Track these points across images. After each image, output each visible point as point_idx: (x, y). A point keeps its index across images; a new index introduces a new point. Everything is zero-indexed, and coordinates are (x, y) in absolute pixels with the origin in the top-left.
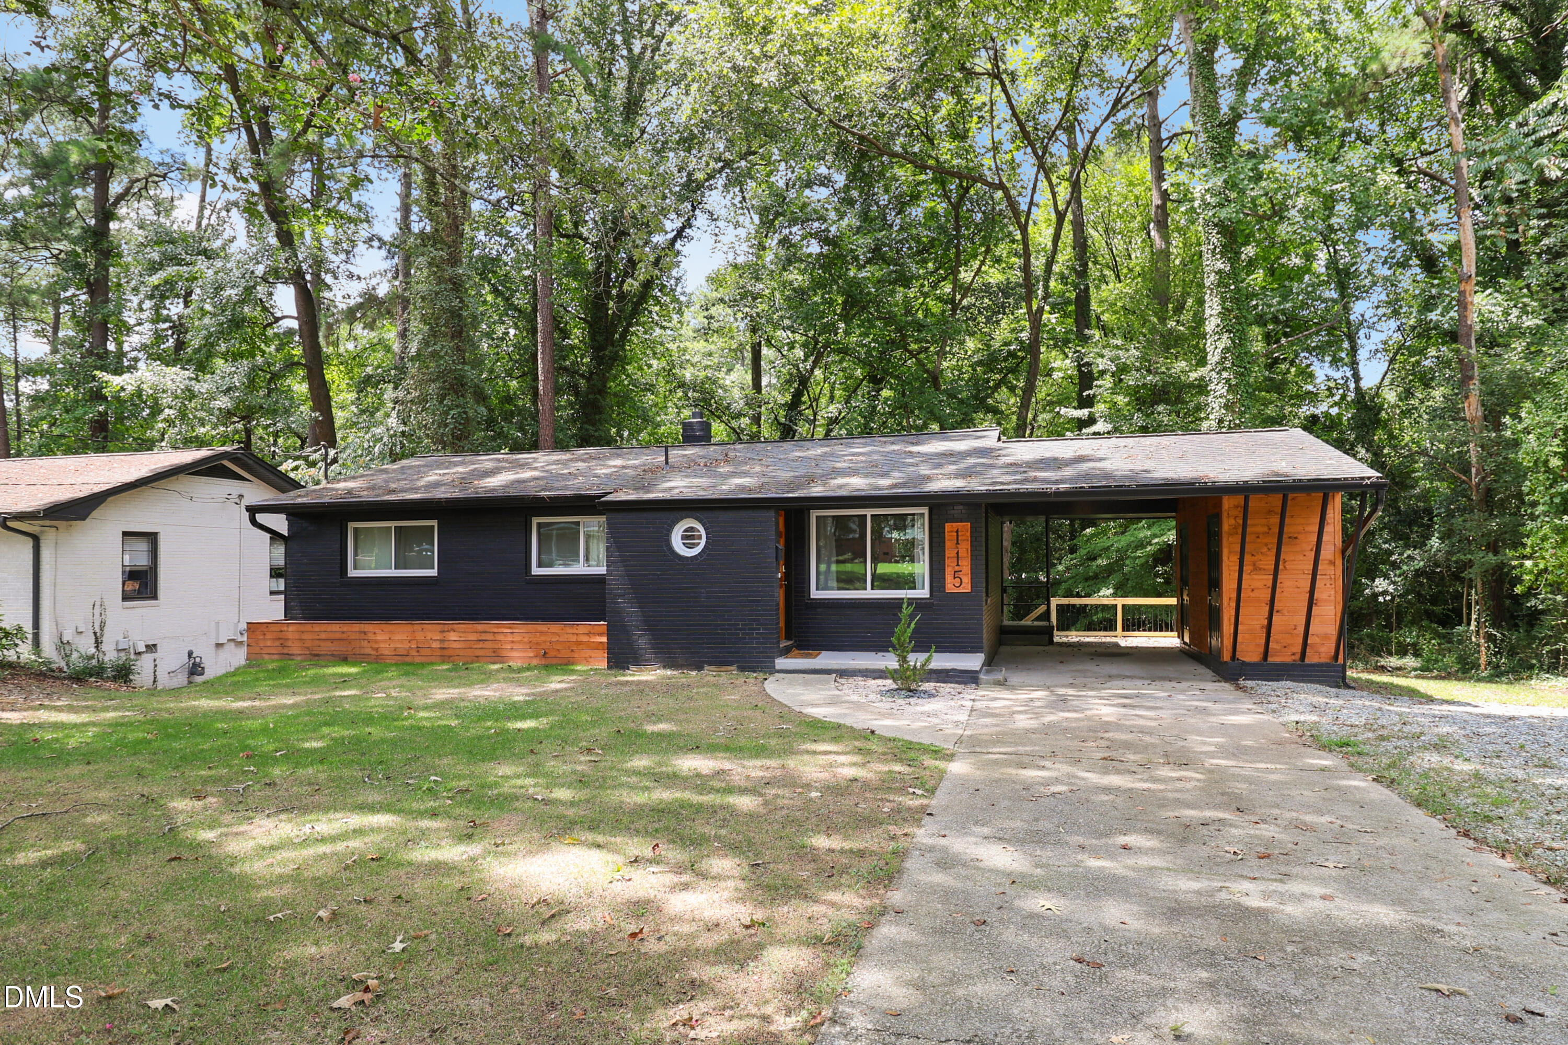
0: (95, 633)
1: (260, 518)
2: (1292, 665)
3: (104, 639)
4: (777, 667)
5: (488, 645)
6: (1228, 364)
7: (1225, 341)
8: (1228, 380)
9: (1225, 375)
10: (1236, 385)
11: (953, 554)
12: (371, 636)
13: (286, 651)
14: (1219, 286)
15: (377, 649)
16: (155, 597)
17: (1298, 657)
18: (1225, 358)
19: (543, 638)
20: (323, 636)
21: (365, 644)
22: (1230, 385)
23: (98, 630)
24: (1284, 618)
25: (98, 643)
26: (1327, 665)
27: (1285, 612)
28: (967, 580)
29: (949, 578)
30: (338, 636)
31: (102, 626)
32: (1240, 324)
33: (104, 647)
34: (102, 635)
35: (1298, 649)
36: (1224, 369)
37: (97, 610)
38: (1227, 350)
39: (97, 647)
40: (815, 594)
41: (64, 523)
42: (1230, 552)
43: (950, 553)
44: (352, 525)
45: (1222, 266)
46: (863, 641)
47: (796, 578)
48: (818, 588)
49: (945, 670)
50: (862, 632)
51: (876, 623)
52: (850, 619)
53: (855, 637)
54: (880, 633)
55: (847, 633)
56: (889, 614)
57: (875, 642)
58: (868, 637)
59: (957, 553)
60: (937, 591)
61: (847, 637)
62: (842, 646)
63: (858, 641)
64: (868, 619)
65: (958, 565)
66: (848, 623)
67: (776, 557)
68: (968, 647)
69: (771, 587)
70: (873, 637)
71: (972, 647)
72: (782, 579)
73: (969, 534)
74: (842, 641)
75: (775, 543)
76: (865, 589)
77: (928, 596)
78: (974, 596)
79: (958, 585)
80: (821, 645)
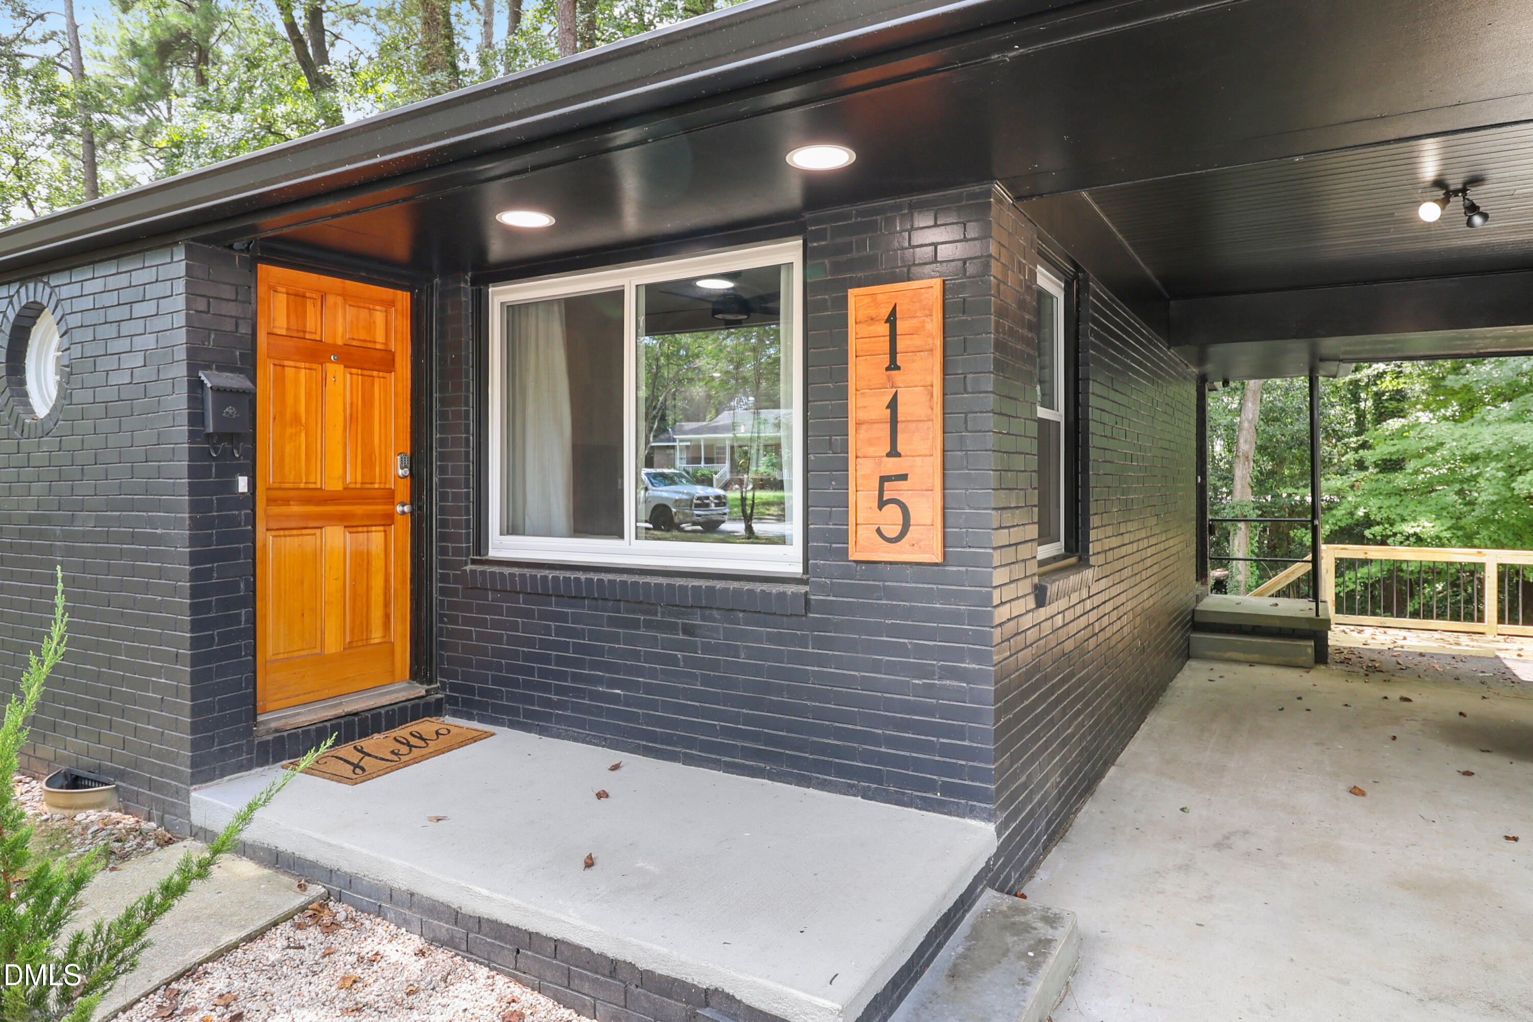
11: (878, 409)
28: (926, 511)
29: (862, 499)
40: (501, 546)
43: (865, 405)
46: (600, 711)
47: (443, 497)
48: (512, 528)
49: (683, 984)
50: (599, 681)
51: (636, 655)
52: (572, 633)
53: (579, 693)
54: (649, 689)
55: (562, 676)
56: (672, 628)
57: (633, 717)
58: (615, 699)
59: (893, 405)
60: (822, 553)
61: (561, 690)
62: (547, 717)
63: (588, 710)
64: (615, 638)
65: (894, 453)
66: (564, 647)
67: (196, 419)
68: (930, 786)
69: (178, 523)
70: (628, 701)
71: (948, 789)
72: (390, 497)
73: (934, 325)
74: (548, 703)
75: (193, 368)
76: (619, 534)
77: (797, 569)
78: (957, 580)
79: (892, 531)
80: (497, 709)
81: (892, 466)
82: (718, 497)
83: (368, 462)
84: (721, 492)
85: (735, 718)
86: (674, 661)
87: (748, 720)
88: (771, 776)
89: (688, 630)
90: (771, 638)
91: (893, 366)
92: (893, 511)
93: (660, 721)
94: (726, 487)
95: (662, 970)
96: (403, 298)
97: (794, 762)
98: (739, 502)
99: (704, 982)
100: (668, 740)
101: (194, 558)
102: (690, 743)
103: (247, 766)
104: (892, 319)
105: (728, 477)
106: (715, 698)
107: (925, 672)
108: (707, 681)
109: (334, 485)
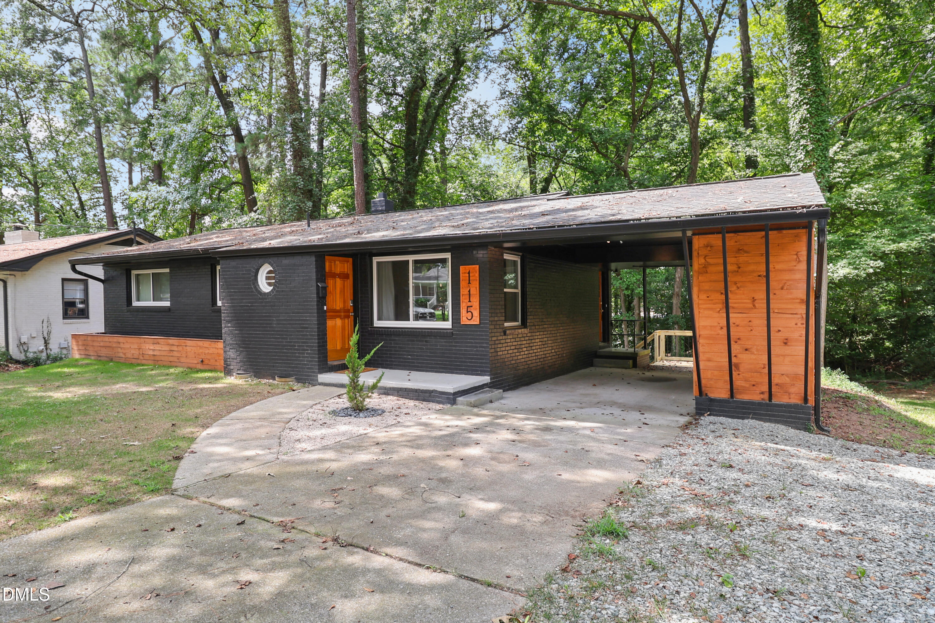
0: (44, 338)
1: (79, 268)
2: (760, 404)
3: (51, 341)
4: (320, 380)
5: (175, 354)
6: (805, 132)
7: (803, 112)
8: (805, 146)
9: (803, 142)
10: (813, 150)
11: (466, 292)
12: (122, 345)
13: (87, 353)
14: (797, 66)
15: (125, 354)
16: (88, 317)
17: (766, 396)
18: (803, 128)
19: (201, 351)
20: (102, 344)
21: (119, 350)
22: (807, 152)
23: (46, 336)
24: (753, 357)
25: (46, 343)
26: (796, 406)
27: (754, 350)
28: (476, 313)
29: (463, 311)
30: (108, 344)
31: (49, 333)
32: (818, 96)
33: (50, 346)
34: (49, 339)
35: (766, 388)
36: (803, 137)
37: (45, 324)
38: (804, 120)
39: (46, 346)
40: (377, 323)
41: (20, 273)
42: (699, 291)
43: (464, 291)
44: (134, 272)
45: (800, 48)
46: (405, 362)
47: (362, 311)
48: (379, 319)
49: (429, 390)
50: (405, 355)
51: (414, 348)
52: (397, 344)
53: (400, 358)
54: (417, 356)
55: (395, 354)
56: (423, 341)
57: (414, 363)
58: (409, 359)
59: (469, 291)
60: (456, 323)
61: (395, 358)
62: (392, 365)
63: (402, 362)
64: (409, 344)
65: (470, 301)
66: (396, 347)
67: (318, 293)
68: (478, 371)
69: (314, 317)
70: (412, 359)
71: (481, 371)
72: (348, 311)
73: (477, 275)
74: (392, 361)
75: (317, 282)
76: (409, 320)
77: (451, 327)
78: (482, 328)
79: (470, 318)
80: (378, 364)
81: (469, 304)
82: (430, 313)
83: (344, 302)
84: (433, 311)
85: (437, 360)
86: (423, 349)
87: (440, 361)
88: (445, 373)
89: (426, 341)
90: (445, 342)
91: (469, 283)
92: (470, 313)
93: (419, 363)
94: (435, 308)
95: (425, 389)
96: (351, 260)
97: (450, 369)
98: (441, 317)
99: (432, 389)
100: (422, 367)
101: (318, 324)
102: (427, 367)
103: (326, 372)
104: (469, 273)
105: (435, 304)
106: (432, 357)
107: (476, 347)
108: (431, 353)
109: (338, 308)
